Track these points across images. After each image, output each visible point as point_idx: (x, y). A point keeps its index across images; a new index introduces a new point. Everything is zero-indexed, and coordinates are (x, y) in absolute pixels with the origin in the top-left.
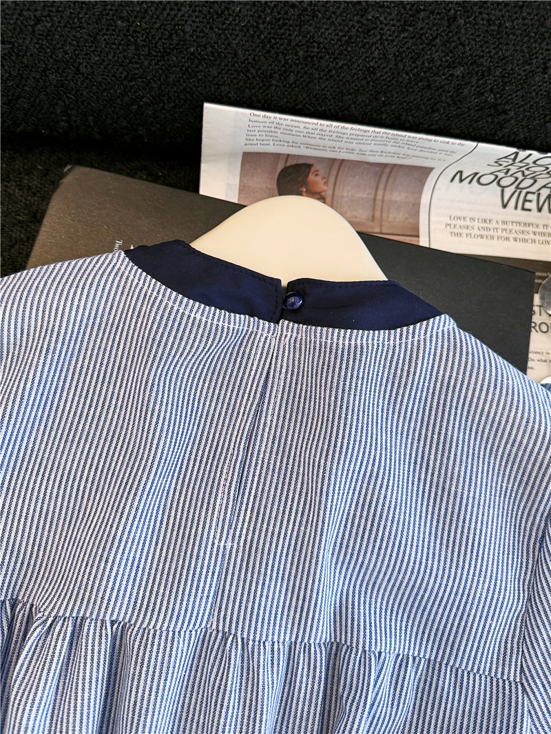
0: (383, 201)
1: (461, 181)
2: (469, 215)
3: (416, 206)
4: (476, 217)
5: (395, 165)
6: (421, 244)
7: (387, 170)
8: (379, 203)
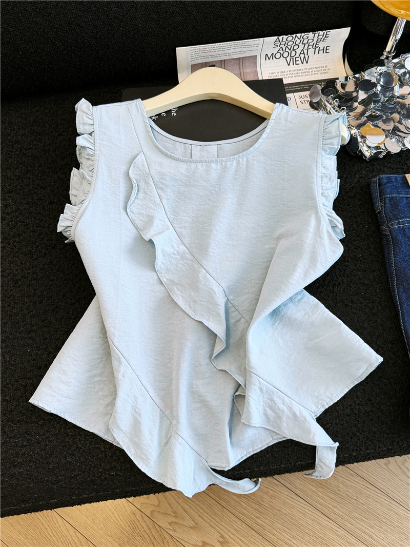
0: (243, 73)
1: (269, 59)
2: (276, 71)
3: (256, 72)
4: (279, 71)
5: (243, 57)
6: (260, 79)
7: (241, 61)
8: (242, 74)
